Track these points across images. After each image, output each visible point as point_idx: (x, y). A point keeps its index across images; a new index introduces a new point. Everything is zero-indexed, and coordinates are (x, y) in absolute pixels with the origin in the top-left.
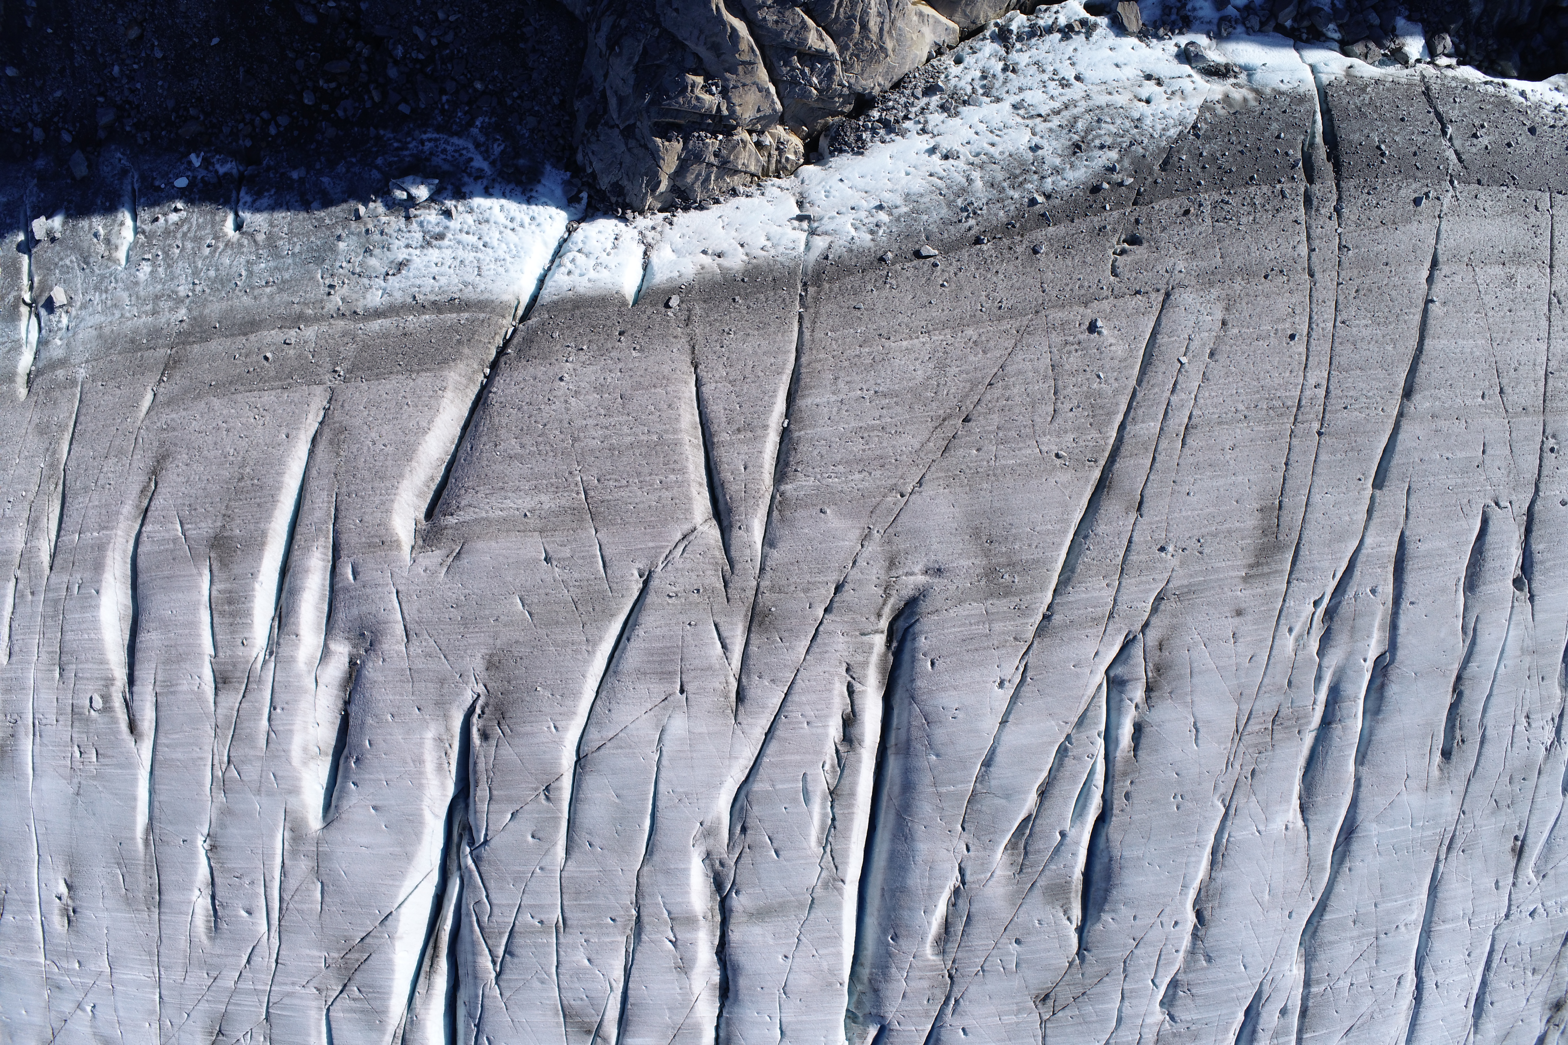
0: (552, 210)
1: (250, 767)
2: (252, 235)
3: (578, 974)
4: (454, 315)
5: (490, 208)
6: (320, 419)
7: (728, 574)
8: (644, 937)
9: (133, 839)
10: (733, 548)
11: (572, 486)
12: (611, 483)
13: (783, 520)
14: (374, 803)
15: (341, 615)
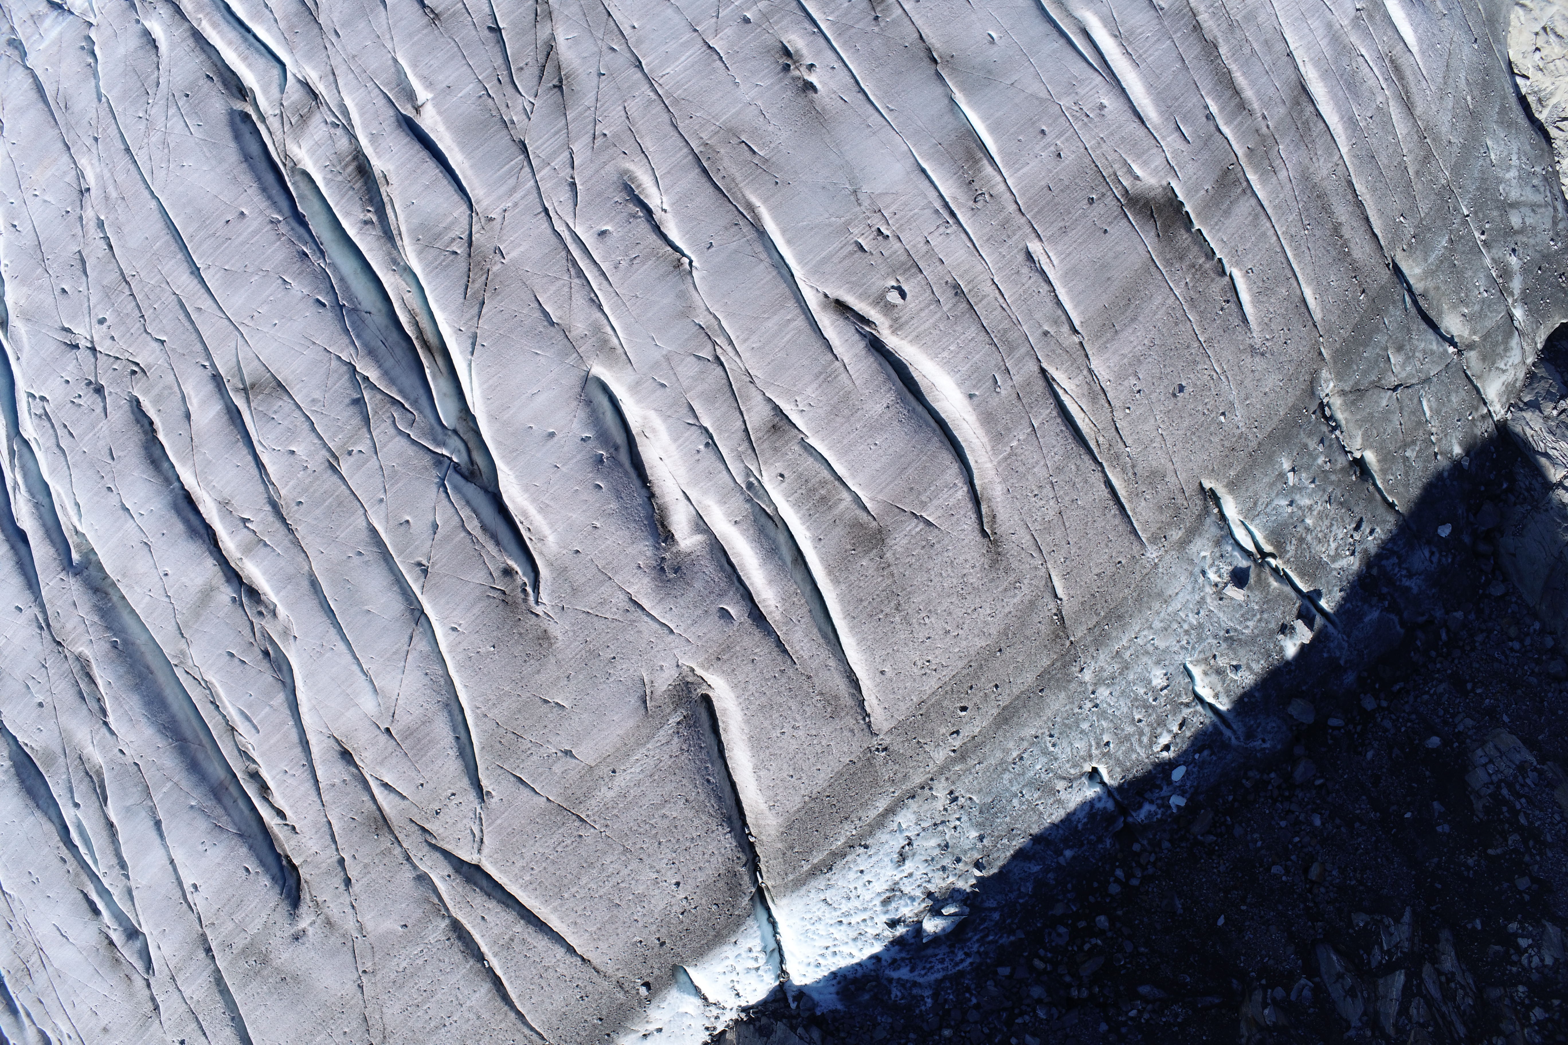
0: (808, 981)
1: (692, 374)
2: (1071, 780)
3: (292, 433)
4: (815, 861)
5: (861, 950)
6: (866, 703)
7: (429, 839)
8: (268, 508)
9: (765, 201)
10: (441, 858)
11: (597, 818)
12: (569, 842)
13: (427, 900)
14: (556, 439)
15: (709, 568)
